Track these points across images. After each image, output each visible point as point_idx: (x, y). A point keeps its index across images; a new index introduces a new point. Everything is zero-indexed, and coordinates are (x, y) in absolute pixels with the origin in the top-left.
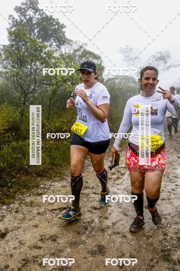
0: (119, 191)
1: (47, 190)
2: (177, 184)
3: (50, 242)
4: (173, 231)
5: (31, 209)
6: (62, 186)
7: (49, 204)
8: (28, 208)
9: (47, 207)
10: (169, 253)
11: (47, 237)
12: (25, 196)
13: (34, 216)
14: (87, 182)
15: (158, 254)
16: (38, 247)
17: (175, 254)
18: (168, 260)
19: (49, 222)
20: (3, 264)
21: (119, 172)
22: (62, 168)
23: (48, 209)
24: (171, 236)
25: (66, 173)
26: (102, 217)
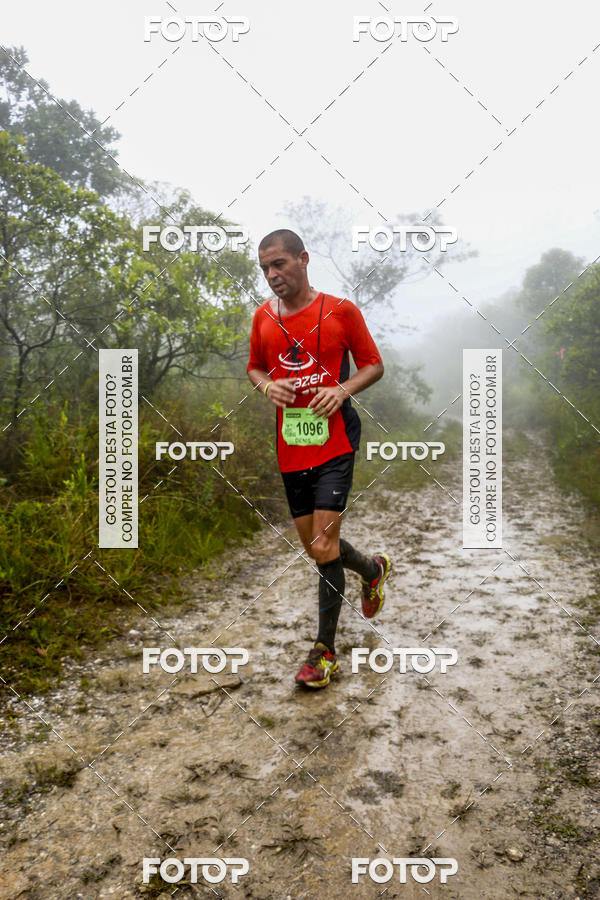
2: (542, 595)
3: (224, 780)
4: (575, 712)
5: (124, 699)
6: (198, 628)
8: (114, 696)
9: (176, 690)
10: (581, 767)
11: (212, 768)
12: (91, 664)
13: (144, 718)
14: (270, 612)
15: (552, 771)
16: (193, 796)
18: (586, 783)
19: (197, 728)
20: (99, 855)
22: (176, 576)
23: (182, 695)
24: (572, 726)
25: (195, 591)
26: (356, 699)
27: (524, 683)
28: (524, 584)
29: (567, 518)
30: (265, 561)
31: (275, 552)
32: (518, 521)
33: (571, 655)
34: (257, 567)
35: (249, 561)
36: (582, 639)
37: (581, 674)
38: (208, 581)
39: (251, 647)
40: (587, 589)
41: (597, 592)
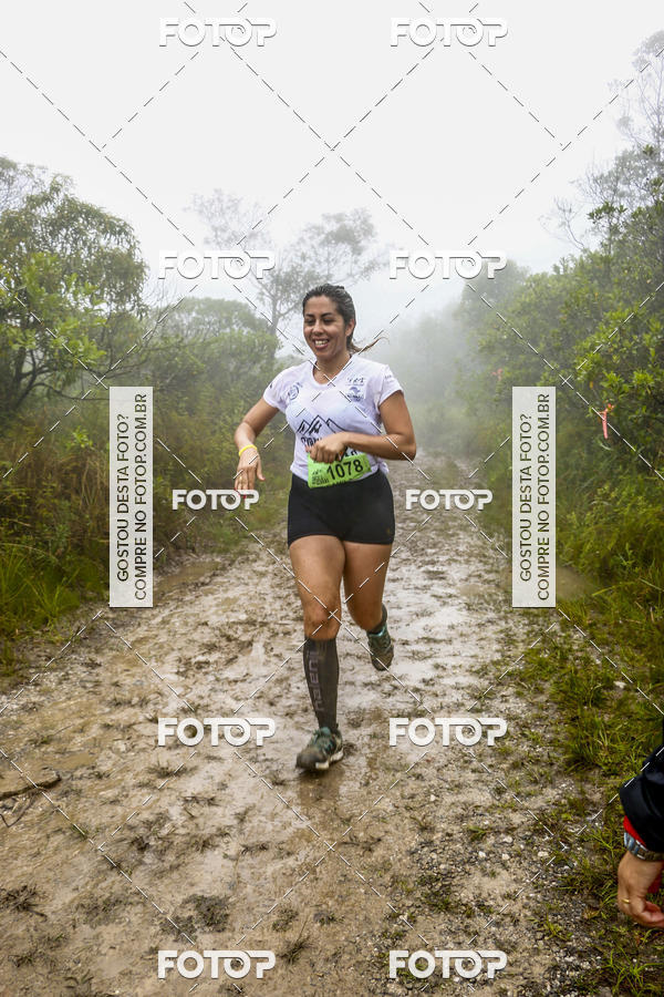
0: (241, 705)
2: (439, 661)
3: (8, 917)
4: (450, 813)
6: (24, 708)
10: (445, 886)
14: (116, 684)
15: (409, 892)
17: (466, 883)
18: (447, 907)
21: (229, 639)
22: (13, 640)
24: (444, 830)
25: (32, 658)
26: (195, 799)
27: (398, 775)
28: (422, 647)
29: (485, 563)
30: (127, 619)
32: (430, 568)
34: (115, 626)
35: (107, 619)
37: (466, 762)
38: (51, 645)
39: (82, 731)
40: (492, 652)
41: (503, 656)
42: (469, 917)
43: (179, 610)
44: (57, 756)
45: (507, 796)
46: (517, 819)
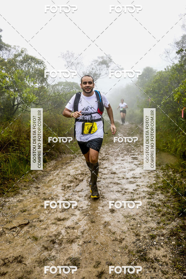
0: (81, 199)
1: (1, 207)
2: (138, 184)
3: (15, 265)
4: (144, 230)
6: (18, 201)
7: (7, 222)
9: (5, 226)
10: (145, 253)
11: (11, 259)
14: (44, 193)
15: (134, 255)
16: (2, 273)
17: (151, 252)
18: (146, 260)
19: (10, 242)
21: (76, 179)
22: (14, 181)
23: (6, 229)
24: (143, 236)
25: (20, 186)
26: (69, 227)
27: (128, 219)
28: (132, 180)
31: (51, 170)
32: (133, 156)
33: (145, 207)
34: (43, 176)
35: (41, 174)
36: (149, 200)
37: (148, 214)
38: (25, 182)
39: (35, 208)
40: (153, 181)
41: (156, 182)
42: (152, 263)
43: (61, 171)
44: (28, 215)
45: (161, 225)
46: (164, 232)
